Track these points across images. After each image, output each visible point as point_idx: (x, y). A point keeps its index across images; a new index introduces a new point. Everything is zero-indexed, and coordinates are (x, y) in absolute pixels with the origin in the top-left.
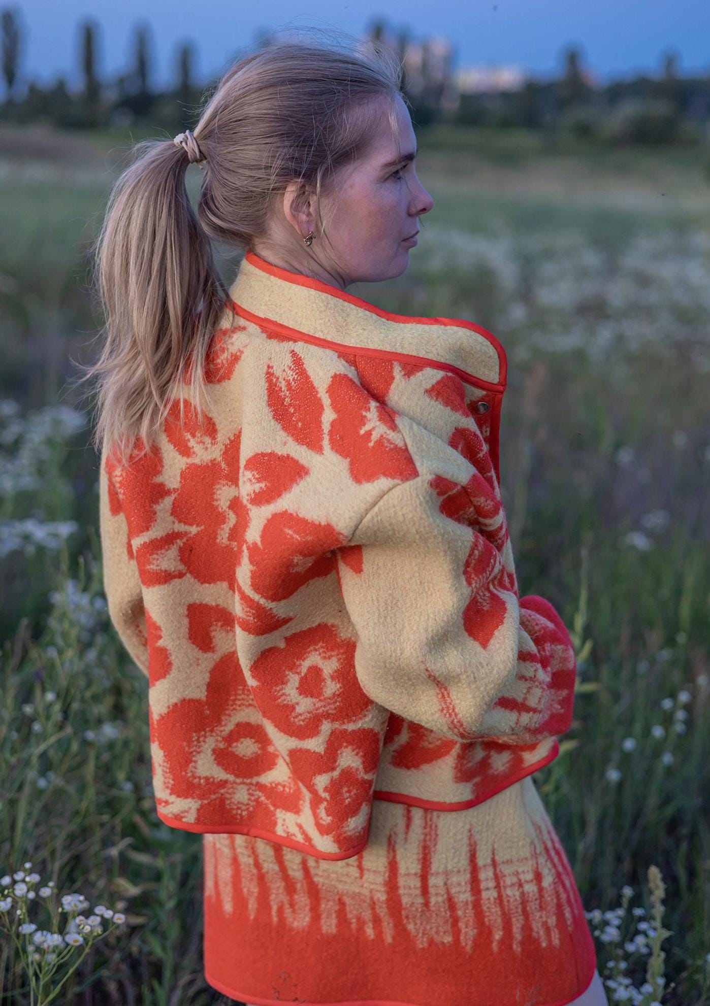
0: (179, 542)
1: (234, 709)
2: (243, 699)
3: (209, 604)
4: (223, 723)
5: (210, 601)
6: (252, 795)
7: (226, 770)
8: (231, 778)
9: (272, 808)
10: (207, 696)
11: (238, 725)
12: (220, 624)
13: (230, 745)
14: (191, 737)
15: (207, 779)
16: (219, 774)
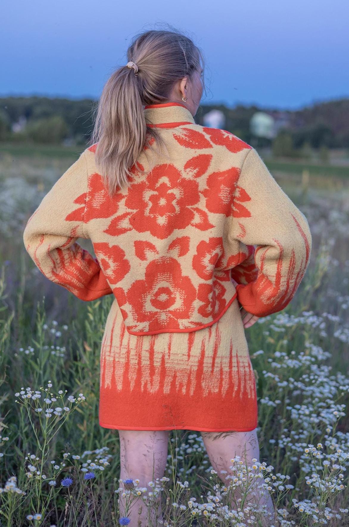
0: (129, 217)
1: (157, 283)
2: (160, 278)
3: (143, 241)
4: (153, 289)
5: (144, 240)
6: (168, 316)
7: (156, 307)
8: (159, 310)
9: (176, 320)
10: (146, 279)
11: (159, 289)
12: (148, 248)
13: (157, 297)
14: (141, 296)
15: (150, 312)
16: (154, 310)
